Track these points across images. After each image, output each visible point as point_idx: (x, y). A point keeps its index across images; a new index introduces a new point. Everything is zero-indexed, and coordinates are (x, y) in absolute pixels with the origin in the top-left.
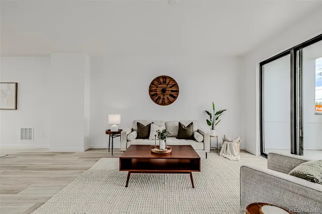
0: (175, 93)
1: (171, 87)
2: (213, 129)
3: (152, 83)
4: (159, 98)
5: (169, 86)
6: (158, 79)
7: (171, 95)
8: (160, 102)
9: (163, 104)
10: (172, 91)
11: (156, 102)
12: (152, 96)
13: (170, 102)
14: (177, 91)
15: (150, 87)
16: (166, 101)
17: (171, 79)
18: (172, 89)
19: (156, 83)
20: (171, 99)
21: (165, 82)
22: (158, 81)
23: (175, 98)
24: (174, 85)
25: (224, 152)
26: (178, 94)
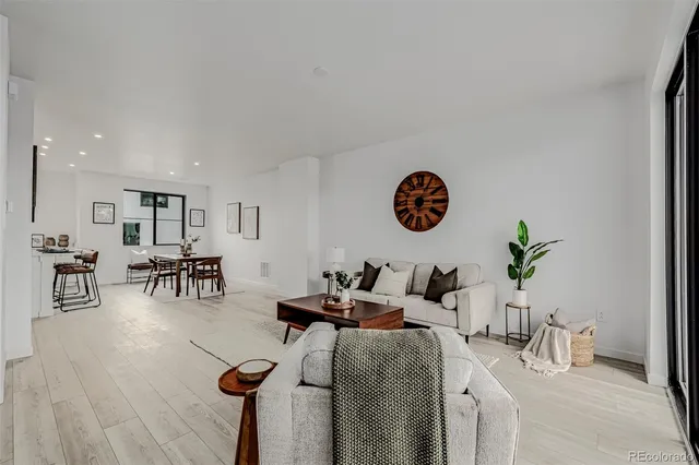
0: (442, 204)
1: (432, 193)
2: (519, 288)
3: (400, 189)
4: (411, 216)
5: (430, 191)
6: (408, 180)
7: (433, 210)
8: (413, 225)
9: (418, 228)
10: (434, 201)
11: (407, 224)
12: (399, 214)
13: (432, 225)
14: (446, 201)
15: (396, 196)
16: (424, 222)
17: (432, 175)
18: (434, 197)
19: (406, 187)
20: (433, 217)
21: (421, 184)
22: (409, 184)
23: (441, 215)
24: (438, 189)
25: (534, 349)
26: (446, 208)
